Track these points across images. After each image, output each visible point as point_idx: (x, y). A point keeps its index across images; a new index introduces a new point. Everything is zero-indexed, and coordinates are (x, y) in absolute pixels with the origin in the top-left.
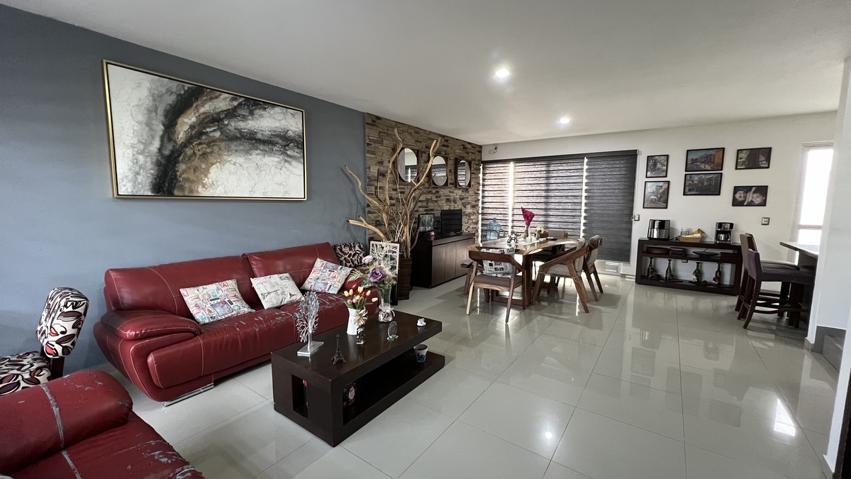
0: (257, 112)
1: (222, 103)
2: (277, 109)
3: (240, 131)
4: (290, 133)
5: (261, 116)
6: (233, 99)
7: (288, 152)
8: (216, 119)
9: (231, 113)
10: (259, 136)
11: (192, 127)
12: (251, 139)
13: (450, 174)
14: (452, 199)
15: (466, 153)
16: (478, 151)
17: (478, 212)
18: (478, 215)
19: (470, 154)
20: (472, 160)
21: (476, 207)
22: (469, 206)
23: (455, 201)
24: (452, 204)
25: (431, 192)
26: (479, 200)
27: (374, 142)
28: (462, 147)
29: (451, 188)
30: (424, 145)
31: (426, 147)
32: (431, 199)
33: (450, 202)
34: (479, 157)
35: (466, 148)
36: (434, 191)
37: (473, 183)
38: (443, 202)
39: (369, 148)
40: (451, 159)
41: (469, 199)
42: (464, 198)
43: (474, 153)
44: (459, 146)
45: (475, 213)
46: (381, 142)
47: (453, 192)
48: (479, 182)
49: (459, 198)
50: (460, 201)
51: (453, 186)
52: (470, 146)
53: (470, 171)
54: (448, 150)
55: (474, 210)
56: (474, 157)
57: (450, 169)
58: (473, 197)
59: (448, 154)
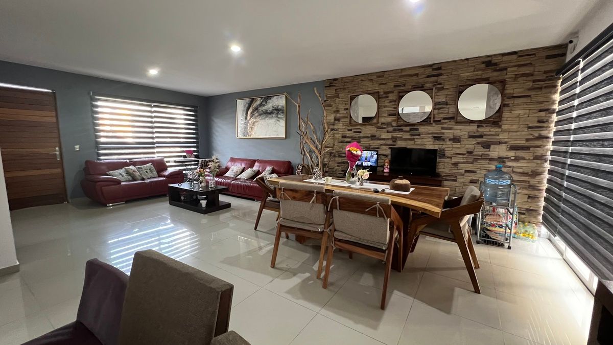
0: (268, 101)
1: (258, 102)
2: (275, 97)
3: (262, 111)
4: (280, 107)
5: (269, 103)
6: (261, 99)
7: (279, 116)
8: (256, 109)
9: (261, 105)
10: (268, 111)
11: (251, 113)
12: (266, 113)
13: (444, 106)
14: (448, 137)
15: (496, 70)
16: (548, 57)
17: (541, 158)
18: (539, 162)
19: (509, 69)
20: (516, 77)
21: (531, 149)
22: (504, 147)
23: (456, 140)
24: (449, 143)
25: (401, 130)
26: (548, 137)
27: (331, 97)
28: (483, 66)
29: (446, 123)
30: (392, 85)
31: (395, 86)
32: (401, 138)
33: (444, 140)
34: (552, 65)
35: (496, 64)
36: (408, 129)
37: (520, 112)
38: (425, 140)
39: (327, 103)
40: (447, 89)
41: (503, 137)
42: (485, 135)
43: (531, 64)
44: (471, 66)
45: (523, 159)
46: (338, 97)
47: (451, 129)
48: (546, 107)
49: (466, 136)
50: (471, 139)
51: (452, 120)
52: (514, 57)
53: (500, 96)
54: (440, 79)
55: (520, 153)
56: (528, 72)
57: (444, 100)
58: (518, 133)
59: (440, 84)
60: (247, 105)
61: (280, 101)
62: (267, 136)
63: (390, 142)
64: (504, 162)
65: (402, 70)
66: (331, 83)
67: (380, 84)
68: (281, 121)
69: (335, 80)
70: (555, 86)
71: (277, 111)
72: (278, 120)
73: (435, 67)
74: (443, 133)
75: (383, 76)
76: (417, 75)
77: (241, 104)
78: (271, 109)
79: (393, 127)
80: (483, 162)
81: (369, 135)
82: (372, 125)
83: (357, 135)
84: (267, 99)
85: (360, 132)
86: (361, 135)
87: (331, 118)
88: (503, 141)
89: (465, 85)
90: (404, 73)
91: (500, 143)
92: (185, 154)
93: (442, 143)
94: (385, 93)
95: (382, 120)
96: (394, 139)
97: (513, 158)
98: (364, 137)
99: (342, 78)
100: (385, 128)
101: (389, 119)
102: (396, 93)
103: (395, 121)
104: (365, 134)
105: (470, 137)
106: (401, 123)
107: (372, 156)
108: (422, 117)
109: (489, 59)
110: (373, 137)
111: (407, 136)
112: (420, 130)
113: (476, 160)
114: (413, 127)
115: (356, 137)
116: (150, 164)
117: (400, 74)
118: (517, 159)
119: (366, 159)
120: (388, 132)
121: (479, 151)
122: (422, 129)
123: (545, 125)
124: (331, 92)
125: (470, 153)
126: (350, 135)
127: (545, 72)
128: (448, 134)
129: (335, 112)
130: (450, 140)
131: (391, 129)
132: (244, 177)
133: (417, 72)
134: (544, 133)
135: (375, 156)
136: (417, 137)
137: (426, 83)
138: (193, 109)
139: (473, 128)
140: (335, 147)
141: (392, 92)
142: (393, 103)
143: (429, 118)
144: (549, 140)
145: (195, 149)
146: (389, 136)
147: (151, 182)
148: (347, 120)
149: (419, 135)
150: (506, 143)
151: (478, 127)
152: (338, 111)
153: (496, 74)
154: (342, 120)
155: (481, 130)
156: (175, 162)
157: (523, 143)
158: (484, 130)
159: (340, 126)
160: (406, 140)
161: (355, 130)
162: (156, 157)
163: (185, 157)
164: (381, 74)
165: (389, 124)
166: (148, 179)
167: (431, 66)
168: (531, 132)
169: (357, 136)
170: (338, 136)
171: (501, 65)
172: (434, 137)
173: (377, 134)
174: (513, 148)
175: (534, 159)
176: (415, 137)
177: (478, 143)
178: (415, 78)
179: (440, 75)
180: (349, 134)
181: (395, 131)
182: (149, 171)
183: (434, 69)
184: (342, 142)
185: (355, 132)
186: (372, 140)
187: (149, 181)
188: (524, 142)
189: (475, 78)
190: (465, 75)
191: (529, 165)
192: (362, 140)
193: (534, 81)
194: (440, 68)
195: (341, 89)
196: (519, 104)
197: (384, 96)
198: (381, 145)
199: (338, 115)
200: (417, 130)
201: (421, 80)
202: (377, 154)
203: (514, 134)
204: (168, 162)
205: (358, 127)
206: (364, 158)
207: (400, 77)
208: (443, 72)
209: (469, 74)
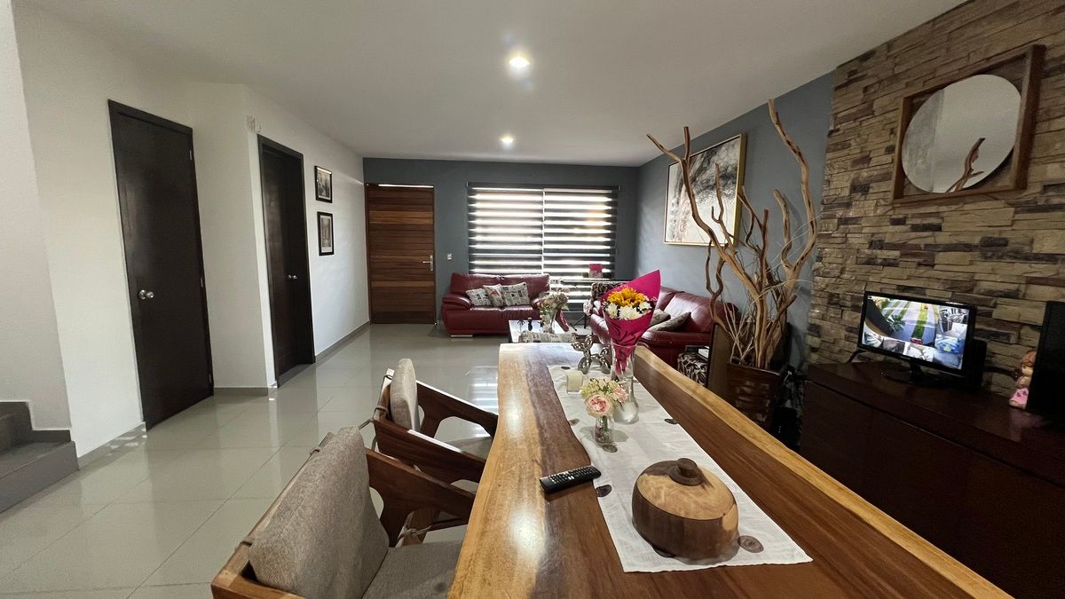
0: (713, 158)
1: (697, 165)
2: (723, 148)
3: (703, 181)
4: (729, 169)
5: (714, 162)
6: (702, 157)
7: (727, 191)
9: (701, 170)
10: (711, 182)
12: (707, 187)
27: (847, 119)
39: (837, 139)
46: (869, 111)
60: (681, 176)
61: (730, 156)
66: (852, 73)
69: (865, 57)
71: (724, 178)
77: (674, 174)
78: (715, 176)
81: (977, 241)
82: (990, 196)
83: (927, 238)
84: (713, 152)
85: (938, 228)
86: (942, 238)
87: (841, 184)
92: (587, 270)
95: (1046, 173)
98: (949, 248)
104: (958, 234)
110: (993, 247)
115: (917, 247)
116: (524, 283)
119: (918, 333)
124: (855, 95)
126: (896, 239)
129: (856, 162)
135: (960, 329)
138: (611, 191)
145: (608, 263)
147: (507, 313)
148: (890, 186)
152: (865, 160)
154: (875, 188)
159: (866, 208)
161: (918, 221)
162: (539, 273)
169: (922, 243)
170: (856, 240)
173: (1015, 237)
180: (892, 233)
182: (517, 295)
184: (870, 261)
185: (915, 228)
186: (986, 258)
192: (941, 257)
195: (881, 82)
199: (865, 173)
202: (970, 321)
204: (554, 282)
205: (933, 209)
206: (909, 328)
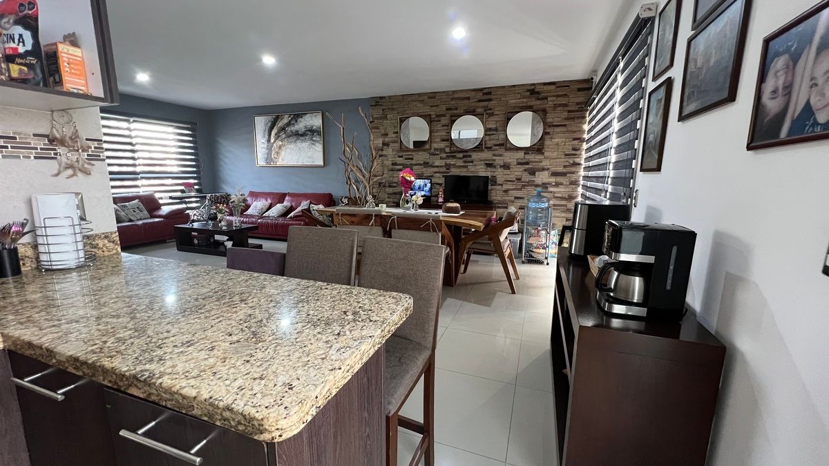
0: (299, 120)
1: (285, 120)
2: (308, 115)
3: (291, 131)
4: (314, 128)
6: (289, 117)
7: (314, 139)
8: (283, 129)
9: (289, 124)
10: (300, 132)
11: (276, 134)
12: (296, 135)
13: (495, 133)
14: (499, 164)
15: (539, 99)
16: (579, 90)
17: (575, 183)
18: (574, 186)
19: (549, 99)
20: (555, 106)
21: (568, 175)
22: (546, 173)
23: (506, 167)
24: (500, 170)
25: (454, 157)
26: (580, 164)
27: (377, 118)
28: (528, 94)
29: (496, 150)
30: (444, 108)
31: (447, 109)
32: (455, 165)
33: (495, 167)
34: (581, 98)
35: (538, 93)
36: (461, 155)
37: (559, 140)
38: (478, 167)
39: (373, 125)
40: (497, 115)
41: (545, 163)
42: (531, 162)
43: (566, 95)
44: (518, 93)
45: (562, 184)
46: (385, 118)
47: (501, 156)
48: (578, 136)
49: (515, 163)
50: (519, 166)
51: (502, 147)
52: (553, 87)
53: (542, 124)
54: (491, 104)
55: (560, 179)
56: (564, 102)
57: (494, 126)
58: (558, 160)
59: (490, 109)
60: (269, 124)
61: (315, 121)
62: (300, 163)
63: (444, 169)
64: (547, 188)
65: (453, 91)
66: (376, 102)
67: (432, 106)
68: (317, 144)
69: (382, 98)
70: (585, 117)
71: (310, 132)
72: (313, 144)
73: (486, 91)
74: (495, 160)
75: (434, 98)
76: (468, 98)
77: (261, 123)
78: (303, 130)
79: (446, 153)
80: (529, 188)
81: (422, 163)
82: (424, 150)
83: (409, 162)
84: (297, 117)
85: (412, 159)
86: (414, 162)
87: (379, 142)
88: (546, 167)
89: (512, 112)
90: (456, 96)
91: (543, 169)
92: (182, 188)
93: (493, 170)
94: (437, 116)
95: (435, 146)
96: (448, 166)
97: (554, 184)
98: (416, 165)
99: (390, 97)
100: (438, 154)
101: (442, 145)
102: (448, 117)
103: (447, 146)
104: (417, 161)
105: (519, 164)
106: (454, 150)
107: (426, 185)
108: (474, 143)
109: (533, 87)
110: (426, 164)
111: (460, 163)
112: (473, 156)
113: (524, 186)
114: (466, 154)
115: (407, 165)
116: (137, 201)
117: (451, 97)
118: (557, 185)
119: (419, 188)
120: (441, 158)
121: (526, 177)
122: (475, 156)
123: (578, 152)
124: (377, 112)
125: (519, 179)
126: (401, 162)
127: (577, 104)
128: (499, 161)
129: (382, 135)
130: (501, 167)
131: (444, 155)
132: (274, 215)
133: (468, 96)
134: (577, 160)
135: (429, 185)
136: (471, 164)
137: (477, 107)
138: (189, 126)
139: (521, 154)
140: (384, 176)
141: (444, 116)
142: (446, 128)
143: (480, 144)
144: (581, 166)
145: (196, 181)
146: (442, 163)
147: (144, 224)
148: (397, 145)
149: (472, 162)
150: (548, 169)
151: (525, 154)
152: (386, 135)
153: (538, 102)
154: (391, 145)
155: (528, 157)
156: (171, 198)
157: (560, 169)
158: (531, 157)
159: (389, 151)
160: (460, 167)
161: (406, 157)
162: (142, 191)
163: (183, 191)
164: (433, 95)
165: (442, 150)
166: (138, 220)
167: (481, 90)
168: (567, 159)
170: (388, 163)
171: (544, 94)
172: (486, 164)
173: (431, 162)
174: (555, 174)
175: (570, 184)
176: (468, 164)
177: (525, 170)
178: (467, 101)
179: (490, 100)
180: (399, 160)
181: (448, 157)
182: (136, 210)
183: (484, 94)
184: (392, 170)
185: (406, 159)
186: (425, 167)
187: (140, 222)
188: (562, 168)
189: (521, 105)
190: (513, 102)
191: (567, 190)
192: (414, 167)
193: (569, 111)
194: (489, 93)
195: (389, 109)
196: (558, 133)
197: (436, 119)
198: (435, 173)
199: (387, 140)
200: (470, 156)
201: (472, 104)
202: (431, 182)
203: (555, 161)
204: (161, 198)
205: (410, 153)
206: (417, 187)
207: (452, 99)
208: (493, 97)
209: (516, 101)
